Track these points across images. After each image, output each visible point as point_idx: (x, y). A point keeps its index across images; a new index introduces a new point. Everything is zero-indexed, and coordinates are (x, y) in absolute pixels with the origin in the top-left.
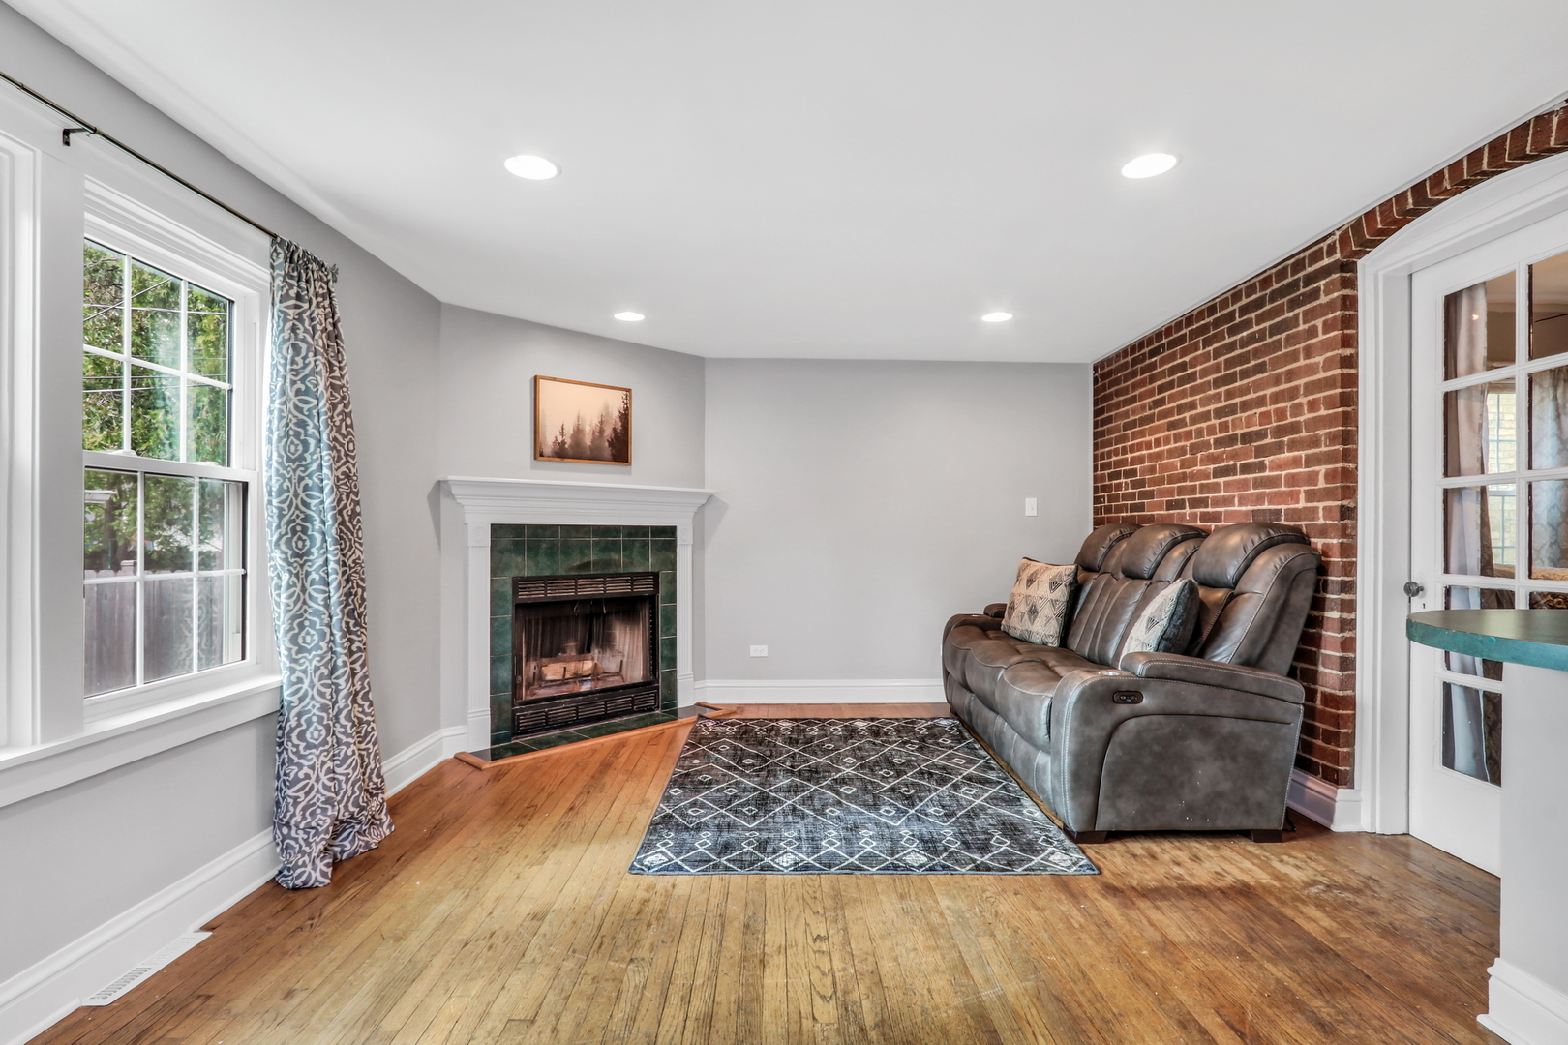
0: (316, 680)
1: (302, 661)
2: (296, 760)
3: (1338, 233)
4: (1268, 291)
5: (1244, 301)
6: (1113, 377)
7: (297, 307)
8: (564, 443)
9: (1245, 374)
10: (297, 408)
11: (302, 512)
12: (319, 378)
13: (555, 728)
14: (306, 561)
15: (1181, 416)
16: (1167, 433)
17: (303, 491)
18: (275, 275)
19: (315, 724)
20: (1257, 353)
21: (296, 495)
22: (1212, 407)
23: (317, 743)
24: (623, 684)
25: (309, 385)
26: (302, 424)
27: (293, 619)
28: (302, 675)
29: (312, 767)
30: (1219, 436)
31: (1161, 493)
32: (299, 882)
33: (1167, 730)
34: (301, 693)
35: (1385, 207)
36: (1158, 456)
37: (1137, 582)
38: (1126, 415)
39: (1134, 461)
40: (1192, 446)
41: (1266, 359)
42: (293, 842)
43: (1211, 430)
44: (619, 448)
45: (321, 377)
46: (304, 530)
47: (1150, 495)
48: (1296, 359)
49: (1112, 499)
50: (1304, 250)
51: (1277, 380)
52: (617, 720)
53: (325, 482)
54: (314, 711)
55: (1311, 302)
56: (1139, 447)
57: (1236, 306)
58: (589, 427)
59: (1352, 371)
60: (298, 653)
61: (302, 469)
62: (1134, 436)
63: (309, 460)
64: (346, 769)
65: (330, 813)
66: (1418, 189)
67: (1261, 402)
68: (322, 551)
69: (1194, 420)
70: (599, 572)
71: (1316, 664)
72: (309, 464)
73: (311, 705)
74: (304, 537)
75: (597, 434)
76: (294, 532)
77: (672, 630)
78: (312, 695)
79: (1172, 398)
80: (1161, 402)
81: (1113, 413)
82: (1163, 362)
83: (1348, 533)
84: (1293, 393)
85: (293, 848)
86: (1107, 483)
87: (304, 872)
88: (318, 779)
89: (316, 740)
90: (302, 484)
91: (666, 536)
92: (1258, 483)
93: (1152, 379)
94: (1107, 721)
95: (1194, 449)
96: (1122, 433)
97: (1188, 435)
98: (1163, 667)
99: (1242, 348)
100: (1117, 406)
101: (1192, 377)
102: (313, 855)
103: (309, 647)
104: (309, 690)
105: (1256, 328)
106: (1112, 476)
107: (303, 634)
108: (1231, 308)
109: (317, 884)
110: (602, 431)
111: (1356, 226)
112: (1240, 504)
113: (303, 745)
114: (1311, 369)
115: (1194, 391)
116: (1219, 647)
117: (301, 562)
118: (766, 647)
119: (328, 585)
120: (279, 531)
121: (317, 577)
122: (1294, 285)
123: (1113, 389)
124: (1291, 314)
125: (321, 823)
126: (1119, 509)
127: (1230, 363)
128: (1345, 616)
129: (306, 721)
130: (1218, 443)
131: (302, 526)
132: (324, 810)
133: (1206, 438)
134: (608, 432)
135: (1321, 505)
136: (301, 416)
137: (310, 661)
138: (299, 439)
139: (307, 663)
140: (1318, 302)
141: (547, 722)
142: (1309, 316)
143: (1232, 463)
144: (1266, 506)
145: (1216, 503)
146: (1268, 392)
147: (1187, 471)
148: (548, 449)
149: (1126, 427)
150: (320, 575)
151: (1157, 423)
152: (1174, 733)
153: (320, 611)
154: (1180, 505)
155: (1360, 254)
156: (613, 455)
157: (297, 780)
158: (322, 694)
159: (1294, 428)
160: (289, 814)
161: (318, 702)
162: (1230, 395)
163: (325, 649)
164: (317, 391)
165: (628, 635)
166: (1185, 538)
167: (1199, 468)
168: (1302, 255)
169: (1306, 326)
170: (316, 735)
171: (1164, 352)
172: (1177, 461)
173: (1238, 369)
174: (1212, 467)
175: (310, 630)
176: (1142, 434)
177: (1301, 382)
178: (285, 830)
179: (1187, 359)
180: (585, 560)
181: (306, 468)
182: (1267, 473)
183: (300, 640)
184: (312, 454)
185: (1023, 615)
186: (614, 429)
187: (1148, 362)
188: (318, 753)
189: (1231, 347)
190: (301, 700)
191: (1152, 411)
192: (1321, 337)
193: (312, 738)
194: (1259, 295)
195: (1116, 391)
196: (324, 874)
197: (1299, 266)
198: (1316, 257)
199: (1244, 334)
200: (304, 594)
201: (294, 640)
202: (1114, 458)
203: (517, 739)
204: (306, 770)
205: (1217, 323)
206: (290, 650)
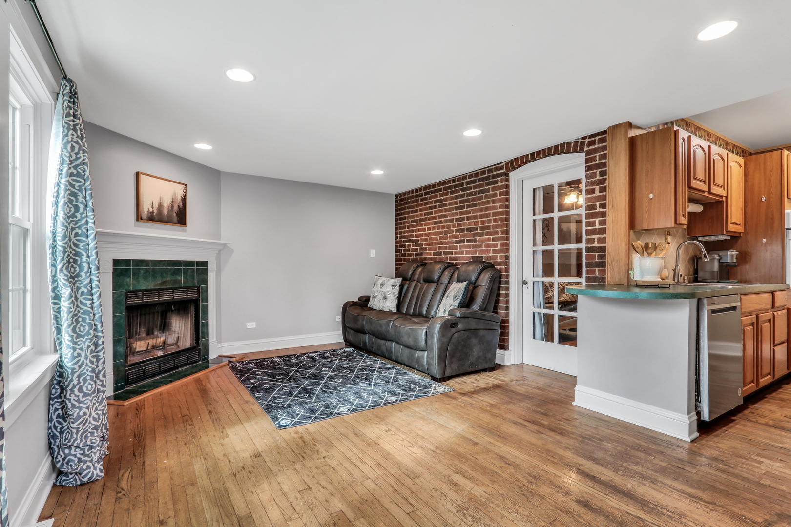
0: (88, 354)
1: (79, 343)
2: (77, 405)
3: (505, 163)
4: (478, 178)
5: (468, 180)
6: (406, 201)
7: (74, 121)
8: (153, 212)
9: (468, 207)
10: (70, 184)
11: (73, 250)
12: (85, 167)
13: (148, 378)
14: (77, 281)
15: (440, 220)
16: (433, 226)
17: (74, 237)
18: (64, 99)
19: (89, 381)
20: (473, 200)
21: (70, 239)
22: (454, 217)
23: (90, 392)
24: (178, 350)
25: (80, 171)
26: (75, 195)
27: (73, 317)
28: (80, 352)
29: (88, 408)
30: (457, 228)
31: (430, 249)
32: (86, 480)
33: (466, 336)
34: (80, 363)
35: (521, 158)
36: (430, 234)
37: (432, 284)
38: (413, 217)
39: (417, 236)
40: (445, 231)
41: (477, 202)
42: (72, 458)
43: (454, 226)
44: (180, 217)
45: (88, 167)
46: (75, 261)
47: (426, 250)
48: (489, 204)
49: (405, 251)
50: (492, 166)
51: (481, 210)
52: (180, 369)
53: (89, 232)
54: (88, 373)
55: (495, 184)
56: (420, 230)
57: (465, 181)
58: (166, 204)
59: (508, 210)
60: (77, 338)
61: (74, 223)
62: (417, 226)
63: (79, 217)
64: (103, 407)
65: (96, 435)
66: (532, 154)
67: (475, 217)
68: (88, 274)
69: (446, 221)
70: (171, 287)
71: (497, 310)
72: (79, 220)
73: (86, 369)
74: (75, 266)
75: (170, 208)
76: (69, 262)
77: (207, 318)
78: (87, 363)
79: (435, 212)
80: (431, 213)
81: (406, 216)
82: (431, 198)
83: (507, 264)
84: (488, 215)
85: (73, 460)
86: (403, 244)
87: (90, 472)
88: (90, 414)
89: (90, 391)
90: (74, 232)
91: (203, 266)
92: (473, 247)
93: (426, 204)
94: (449, 335)
95: (446, 232)
96: (411, 224)
97: (443, 227)
98: (465, 313)
99: (467, 197)
100: (408, 213)
101: (445, 205)
102: (94, 460)
103: (83, 334)
104: (85, 360)
105: (473, 190)
106: (405, 242)
107: (78, 326)
108: (462, 182)
109: (98, 478)
110: (172, 207)
111: (511, 161)
112: (466, 254)
113: (81, 395)
114: (495, 208)
115: (446, 210)
116: (474, 305)
117: (74, 281)
118: (255, 323)
119: (92, 295)
120: (63, 262)
121: (86, 291)
122: (488, 178)
123: (406, 206)
124: (487, 187)
125: (94, 441)
126: (409, 255)
127: (461, 202)
128: (507, 292)
129: (83, 380)
130: (457, 231)
131: (73, 259)
132: (92, 433)
133: (451, 229)
134: (176, 208)
135: (499, 255)
136: (73, 190)
137: (84, 343)
138: (72, 204)
139: (83, 344)
140: (497, 185)
141: (144, 375)
142: (494, 189)
143: (463, 239)
144: (477, 255)
145: (456, 253)
146: (478, 214)
147: (443, 241)
148: (144, 216)
149: (413, 222)
150: (88, 289)
151: (428, 221)
152: (468, 337)
153: (89, 311)
154: (440, 254)
155: (511, 171)
156: (178, 220)
157: (79, 417)
158: (92, 362)
159: (488, 228)
160: (72, 440)
161: (90, 367)
162: (462, 213)
163: (93, 335)
164: (85, 175)
165: (184, 322)
166: (449, 267)
167: (448, 240)
168: (491, 168)
169: (493, 193)
170: (90, 387)
171: (432, 194)
172: (438, 237)
173: (465, 204)
174: (454, 240)
175: (83, 323)
176: (421, 225)
177: (491, 212)
178: (67, 451)
179: (443, 198)
180: (164, 280)
181: (77, 222)
182: (477, 243)
183: (77, 330)
184: (81, 214)
185: (380, 300)
186: (179, 206)
187: (424, 197)
188: (91, 398)
189: (463, 196)
190: (80, 367)
191: (426, 217)
192: (498, 197)
193: (87, 390)
194: (474, 178)
195: (407, 207)
196: (101, 471)
197: (490, 171)
198: (497, 169)
199: (468, 192)
200: (77, 301)
201: (74, 330)
202: (407, 234)
203: (127, 387)
204: (84, 410)
205: (456, 186)
206: (72, 336)
